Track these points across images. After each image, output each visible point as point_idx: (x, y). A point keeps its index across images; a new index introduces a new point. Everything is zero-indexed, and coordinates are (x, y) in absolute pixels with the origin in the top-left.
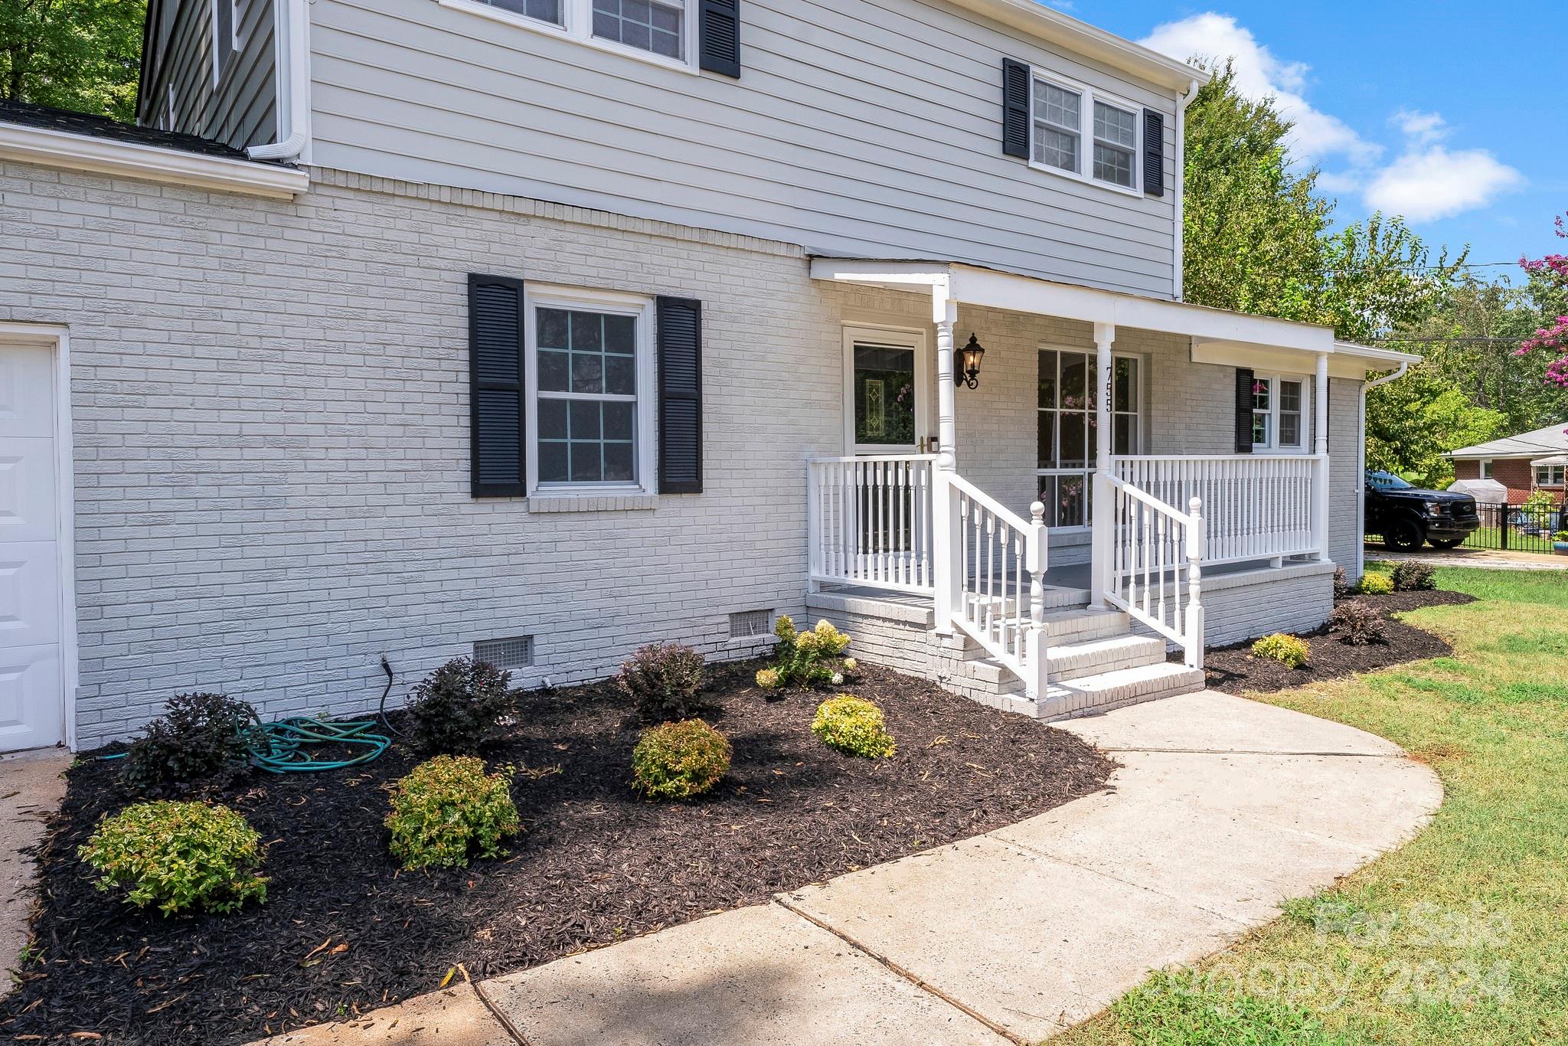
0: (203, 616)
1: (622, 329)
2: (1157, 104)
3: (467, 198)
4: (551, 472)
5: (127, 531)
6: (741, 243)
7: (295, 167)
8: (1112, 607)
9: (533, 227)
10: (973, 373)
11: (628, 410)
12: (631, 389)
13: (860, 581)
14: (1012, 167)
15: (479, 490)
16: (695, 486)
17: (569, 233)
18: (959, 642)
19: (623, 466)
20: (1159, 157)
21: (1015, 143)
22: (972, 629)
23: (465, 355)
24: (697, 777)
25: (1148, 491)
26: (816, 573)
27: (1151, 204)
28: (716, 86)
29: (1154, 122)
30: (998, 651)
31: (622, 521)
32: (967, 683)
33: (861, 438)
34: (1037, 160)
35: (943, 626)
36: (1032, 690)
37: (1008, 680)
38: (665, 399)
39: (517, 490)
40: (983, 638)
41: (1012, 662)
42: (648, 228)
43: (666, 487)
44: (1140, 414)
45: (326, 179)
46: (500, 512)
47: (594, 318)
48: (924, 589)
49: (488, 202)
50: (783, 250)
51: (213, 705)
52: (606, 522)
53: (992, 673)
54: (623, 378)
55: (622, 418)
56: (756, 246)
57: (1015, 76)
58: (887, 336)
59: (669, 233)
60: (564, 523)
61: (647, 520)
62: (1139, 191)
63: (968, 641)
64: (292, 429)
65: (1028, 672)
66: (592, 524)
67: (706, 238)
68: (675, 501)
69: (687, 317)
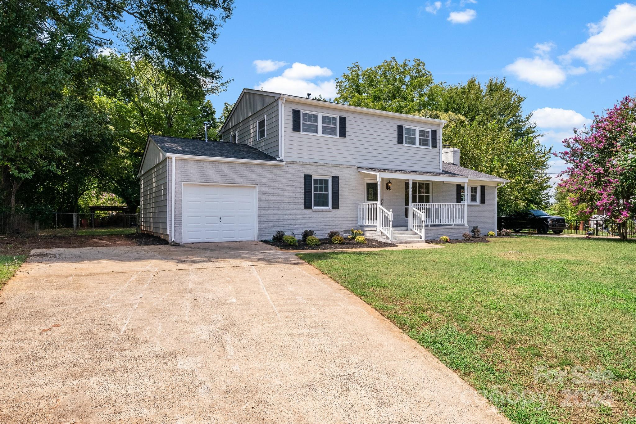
0: (272, 224)
1: (326, 181)
2: (434, 128)
3: (304, 163)
4: (315, 205)
5: (263, 212)
6: (346, 166)
7: (283, 161)
8: (411, 230)
9: (313, 167)
10: (390, 187)
11: (327, 195)
12: (327, 191)
13: (366, 224)
14: (400, 146)
15: (306, 207)
16: (338, 208)
17: (319, 167)
18: (381, 233)
19: (326, 204)
20: (436, 139)
21: (400, 141)
22: (383, 231)
23: (304, 187)
24: (340, 241)
25: (419, 210)
26: (359, 224)
27: (434, 149)
28: (342, 139)
29: (434, 133)
30: (386, 233)
31: (326, 213)
32: (382, 239)
33: (368, 199)
34: (405, 143)
35: (378, 231)
36: (390, 239)
37: (387, 238)
38: (333, 193)
39: (311, 207)
40: (384, 232)
41: (388, 235)
42: (331, 165)
43: (333, 208)
44: (431, 195)
45: (287, 162)
46: (309, 211)
47: (322, 180)
48: (376, 225)
49: (307, 163)
50: (353, 167)
51: (280, 232)
52: (324, 213)
53: (385, 237)
54: (326, 190)
55: (326, 196)
56: (348, 166)
57: (400, 128)
58: (371, 181)
59: (334, 166)
60: (318, 213)
61: (330, 213)
62: (430, 147)
63: (382, 233)
64: (282, 198)
65: (390, 236)
66: (322, 213)
67: (340, 166)
68: (335, 210)
69: (337, 179)
